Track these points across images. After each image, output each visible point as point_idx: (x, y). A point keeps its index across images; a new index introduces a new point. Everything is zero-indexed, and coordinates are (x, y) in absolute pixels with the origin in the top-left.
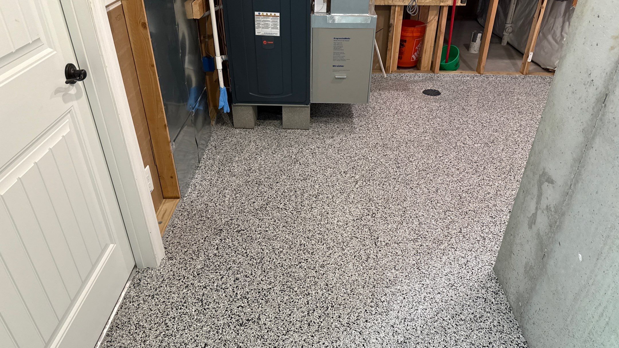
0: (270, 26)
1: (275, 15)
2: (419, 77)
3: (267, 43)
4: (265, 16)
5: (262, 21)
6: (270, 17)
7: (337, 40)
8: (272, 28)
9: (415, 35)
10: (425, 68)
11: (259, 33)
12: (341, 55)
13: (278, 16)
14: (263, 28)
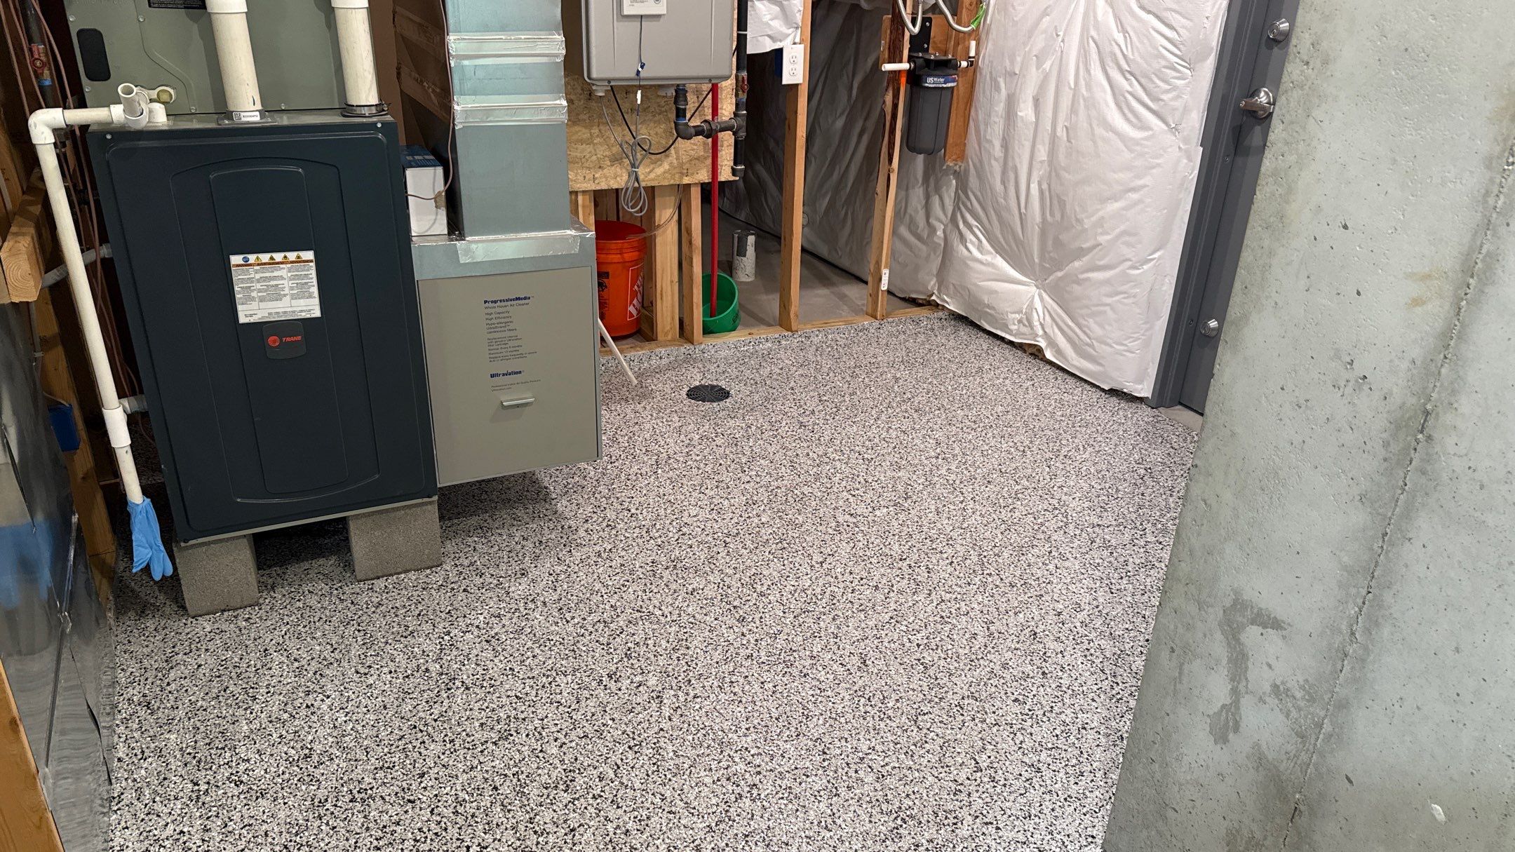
0: (287, 291)
1: (298, 257)
2: (661, 358)
3: (281, 340)
4: (265, 264)
5: (258, 281)
6: (281, 266)
7: (493, 305)
8: (294, 297)
9: (628, 257)
10: (666, 334)
11: (251, 315)
12: (511, 344)
13: (311, 261)
14: (262, 300)
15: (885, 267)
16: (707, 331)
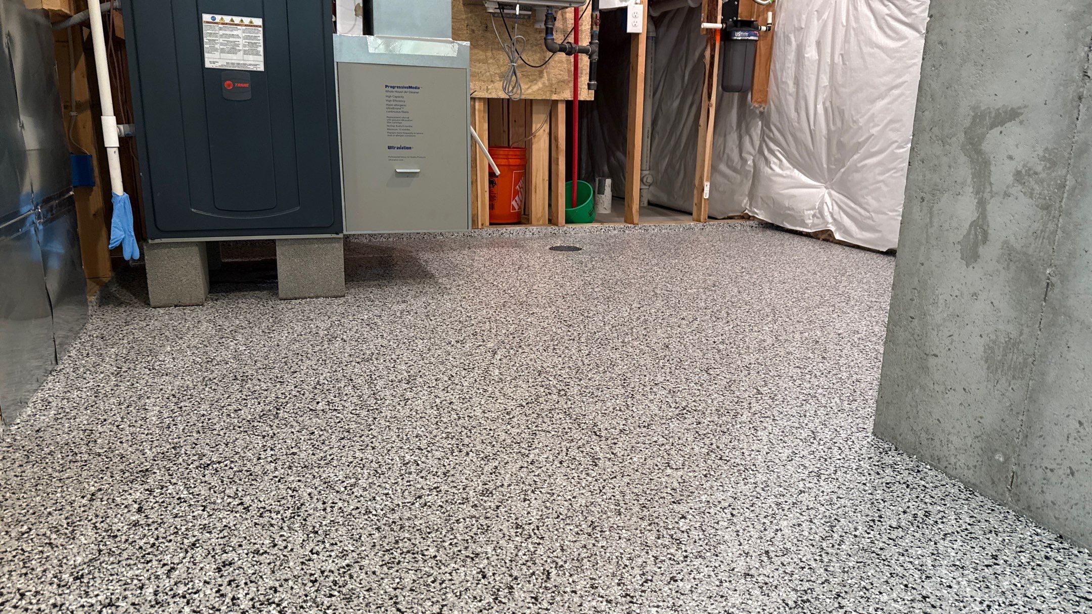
0: (241, 48)
1: (251, 22)
3: (234, 85)
4: (227, 24)
5: (221, 36)
6: (239, 27)
7: (392, 89)
8: (246, 52)
9: (512, 162)
10: (538, 220)
11: (214, 63)
12: (404, 123)
13: (260, 27)
14: (222, 51)
15: (707, 181)
16: (569, 221)
